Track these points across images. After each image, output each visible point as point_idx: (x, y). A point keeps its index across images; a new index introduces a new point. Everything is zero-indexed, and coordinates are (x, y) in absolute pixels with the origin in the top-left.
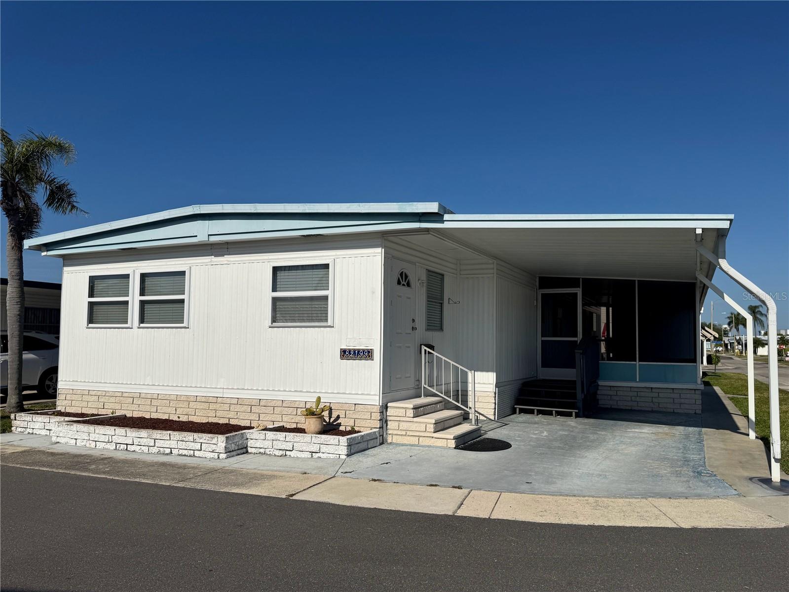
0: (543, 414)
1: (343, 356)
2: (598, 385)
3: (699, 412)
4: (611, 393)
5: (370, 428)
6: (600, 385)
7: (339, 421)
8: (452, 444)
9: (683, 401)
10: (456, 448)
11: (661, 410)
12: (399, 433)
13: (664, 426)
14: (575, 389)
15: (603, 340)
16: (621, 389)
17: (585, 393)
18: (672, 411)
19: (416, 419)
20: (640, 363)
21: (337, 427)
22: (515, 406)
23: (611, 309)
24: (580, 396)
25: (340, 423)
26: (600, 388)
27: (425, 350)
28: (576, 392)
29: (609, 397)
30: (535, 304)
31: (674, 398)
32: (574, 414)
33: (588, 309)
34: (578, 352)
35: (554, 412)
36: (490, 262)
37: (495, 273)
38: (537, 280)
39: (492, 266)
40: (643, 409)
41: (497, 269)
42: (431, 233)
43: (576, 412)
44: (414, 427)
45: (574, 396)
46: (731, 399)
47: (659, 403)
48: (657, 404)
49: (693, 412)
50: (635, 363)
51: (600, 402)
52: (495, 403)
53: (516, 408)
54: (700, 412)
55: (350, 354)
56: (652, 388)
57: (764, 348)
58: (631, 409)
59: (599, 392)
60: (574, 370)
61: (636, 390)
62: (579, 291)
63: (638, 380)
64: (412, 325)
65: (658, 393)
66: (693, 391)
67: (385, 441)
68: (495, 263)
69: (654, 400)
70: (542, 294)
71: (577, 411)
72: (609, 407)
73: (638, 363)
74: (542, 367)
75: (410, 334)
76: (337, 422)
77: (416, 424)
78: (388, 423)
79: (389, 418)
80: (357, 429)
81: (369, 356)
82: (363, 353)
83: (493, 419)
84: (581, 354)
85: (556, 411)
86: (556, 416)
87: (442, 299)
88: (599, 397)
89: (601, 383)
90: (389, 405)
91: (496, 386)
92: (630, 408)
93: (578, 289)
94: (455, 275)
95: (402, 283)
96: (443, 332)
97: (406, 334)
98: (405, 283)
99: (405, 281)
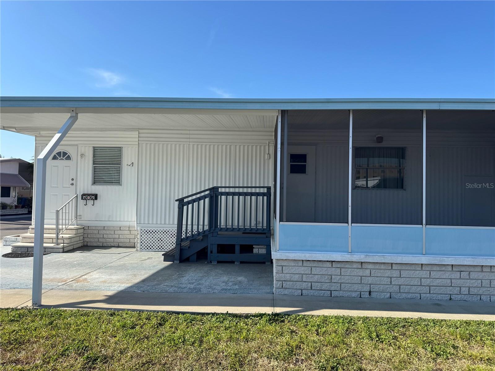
64: (71, 182)
75: (70, 187)
87: (121, 164)
95: (59, 158)
96: (121, 186)
97: (63, 187)
98: (63, 158)
99: (63, 157)
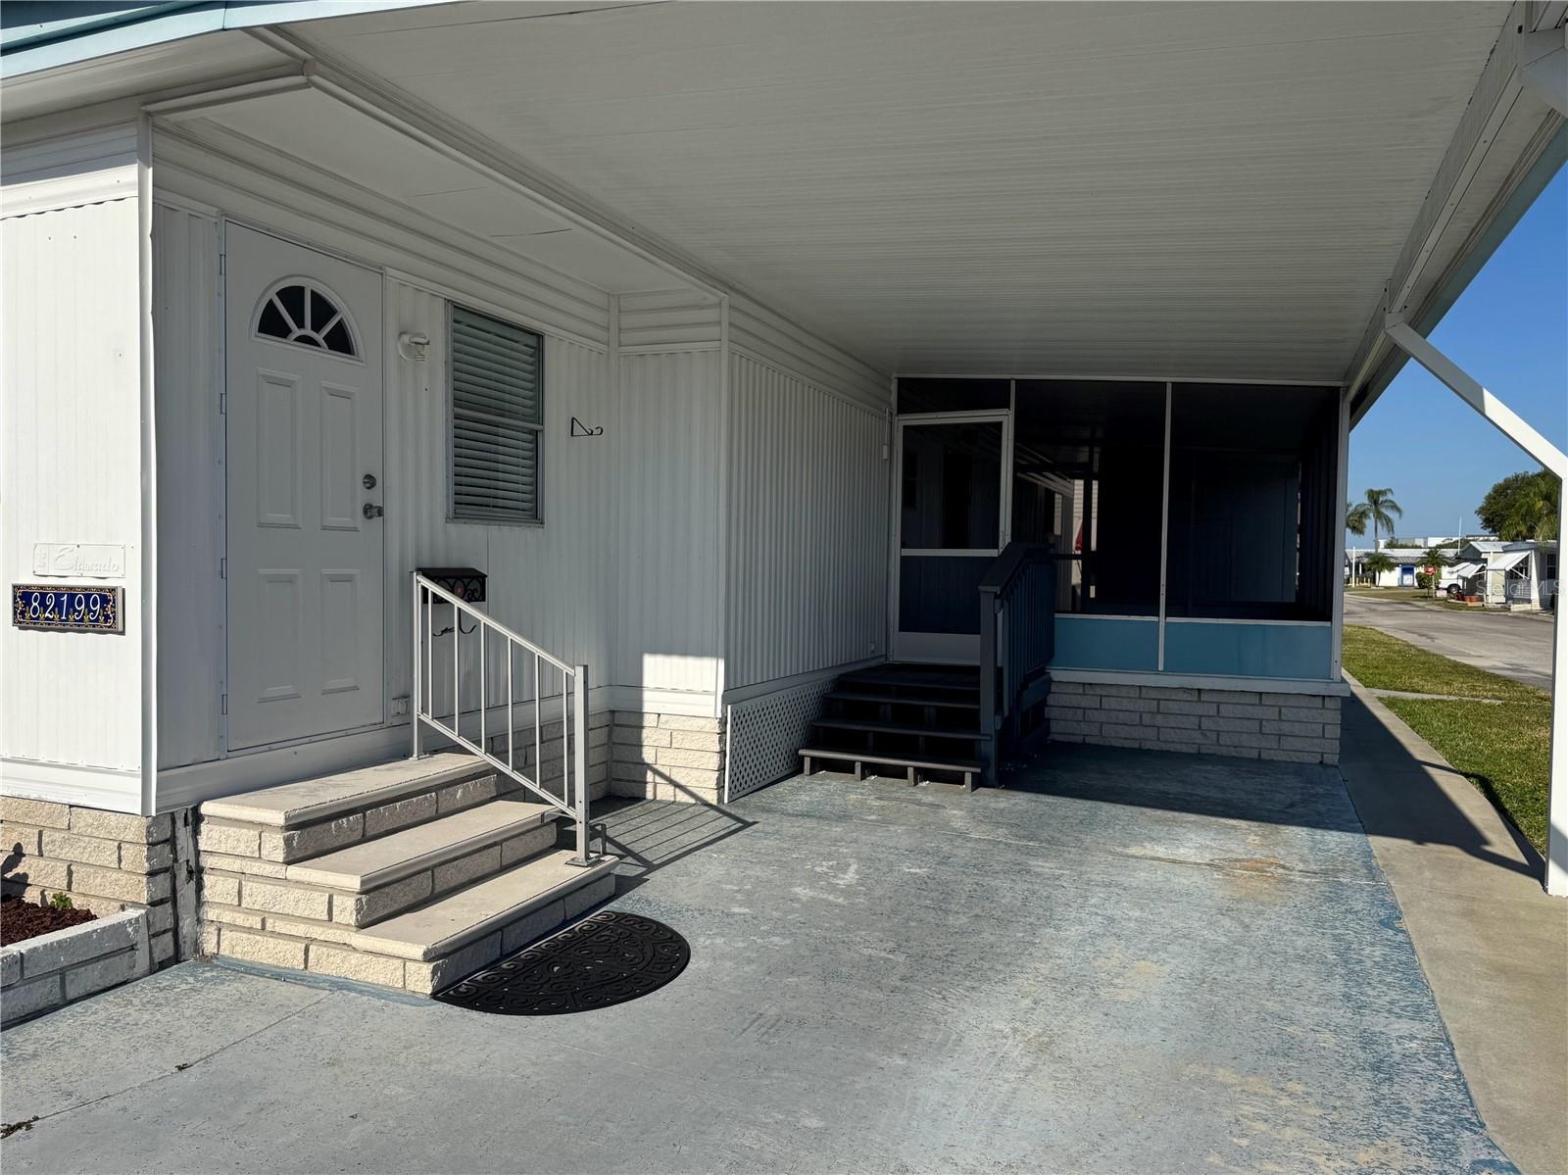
0: (879, 776)
1: (22, 613)
2: (1050, 681)
3: (1333, 759)
4: (1084, 702)
5: (118, 904)
6: (1055, 679)
7: (19, 870)
8: (422, 979)
9: (1286, 728)
10: (441, 994)
11: (1224, 751)
12: (240, 919)
13: (1243, 824)
14: (975, 697)
15: (1076, 557)
16: (1114, 692)
17: (1006, 713)
18: (1256, 756)
19: (294, 872)
20: (1169, 619)
21: (16, 888)
22: (801, 752)
23: (1095, 485)
24: (990, 722)
25: (25, 876)
26: (1053, 688)
27: (425, 590)
28: (979, 710)
29: (1080, 712)
30: (885, 456)
31: (1261, 721)
32: (968, 778)
33: (1033, 477)
34: (988, 590)
35: (910, 771)
36: (712, 299)
37: (725, 339)
38: (894, 387)
39: (711, 315)
40: (1172, 747)
41: (731, 324)
42: (316, 78)
43: (973, 773)
44: (289, 900)
45: (972, 721)
46: (1390, 704)
47: (1218, 733)
48: (1215, 735)
49: (1318, 761)
50: (1154, 619)
51: (1055, 727)
52: (723, 753)
53: (803, 757)
54: (1335, 759)
55: (46, 608)
56: (1199, 690)
57: (1393, 572)
58: (1140, 749)
59: (1051, 700)
60: (975, 639)
61: (1154, 694)
62: (1006, 418)
63: (1161, 668)
64: (363, 496)
65: (1219, 704)
66: (1320, 700)
67: (187, 948)
68: (725, 304)
69: (1206, 724)
70: (905, 427)
71: (978, 770)
72: (1079, 739)
73: (1162, 620)
74: (901, 629)
75: (355, 530)
76: (15, 871)
77: (298, 893)
78: (205, 877)
79: (207, 862)
80: (77, 903)
81: (107, 617)
82: (87, 606)
83: (715, 803)
84: (996, 596)
85: (916, 769)
86: (916, 784)
87: (539, 418)
88: (1050, 713)
89: (1057, 675)
90: (207, 808)
91: (726, 700)
92: (1136, 746)
93: (1004, 411)
94: (603, 347)
95: (297, 332)
96: (541, 530)
97: (324, 528)
98: (314, 335)
99: (316, 328)
